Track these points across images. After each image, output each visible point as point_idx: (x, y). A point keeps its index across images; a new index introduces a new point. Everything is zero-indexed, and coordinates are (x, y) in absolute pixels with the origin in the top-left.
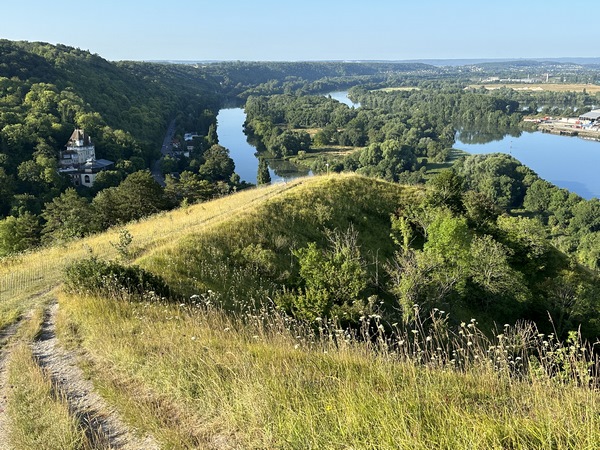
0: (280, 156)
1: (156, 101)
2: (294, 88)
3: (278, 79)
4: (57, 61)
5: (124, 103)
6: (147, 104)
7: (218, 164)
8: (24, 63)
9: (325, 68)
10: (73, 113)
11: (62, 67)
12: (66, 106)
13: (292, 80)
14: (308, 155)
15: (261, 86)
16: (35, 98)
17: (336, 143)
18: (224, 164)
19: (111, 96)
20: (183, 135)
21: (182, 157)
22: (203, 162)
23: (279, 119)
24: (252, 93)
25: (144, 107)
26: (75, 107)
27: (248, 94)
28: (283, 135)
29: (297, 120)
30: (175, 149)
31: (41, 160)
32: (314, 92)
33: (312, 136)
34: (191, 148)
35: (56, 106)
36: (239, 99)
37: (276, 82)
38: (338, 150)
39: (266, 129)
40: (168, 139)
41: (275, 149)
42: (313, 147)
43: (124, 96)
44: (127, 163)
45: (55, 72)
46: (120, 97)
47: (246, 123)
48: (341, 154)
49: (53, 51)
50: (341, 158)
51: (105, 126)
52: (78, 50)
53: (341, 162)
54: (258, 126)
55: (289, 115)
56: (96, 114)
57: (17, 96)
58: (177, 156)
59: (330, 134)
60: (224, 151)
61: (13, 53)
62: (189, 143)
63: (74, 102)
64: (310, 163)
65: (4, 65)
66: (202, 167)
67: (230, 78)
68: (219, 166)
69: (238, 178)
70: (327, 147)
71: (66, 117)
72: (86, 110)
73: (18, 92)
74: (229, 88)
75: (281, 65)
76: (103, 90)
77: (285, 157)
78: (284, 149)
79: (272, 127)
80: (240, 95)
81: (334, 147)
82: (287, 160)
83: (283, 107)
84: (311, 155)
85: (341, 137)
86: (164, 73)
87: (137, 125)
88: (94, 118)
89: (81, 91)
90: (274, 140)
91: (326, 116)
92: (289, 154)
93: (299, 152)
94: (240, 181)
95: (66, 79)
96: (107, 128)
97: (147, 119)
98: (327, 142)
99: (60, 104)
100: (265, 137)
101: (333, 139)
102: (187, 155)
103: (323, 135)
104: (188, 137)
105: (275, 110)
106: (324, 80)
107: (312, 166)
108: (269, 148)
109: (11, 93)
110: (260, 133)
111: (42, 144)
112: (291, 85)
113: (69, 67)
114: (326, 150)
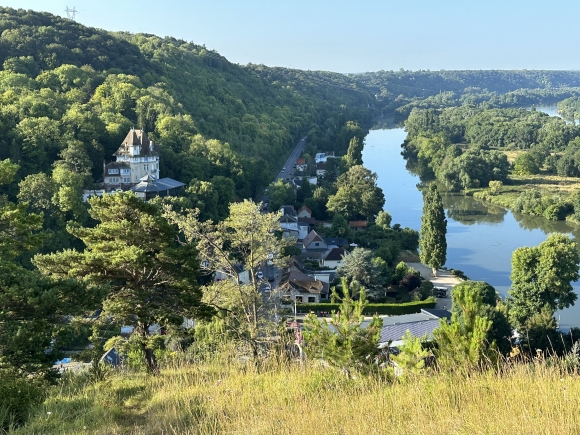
0: (458, 188)
1: (284, 111)
2: (478, 101)
3: (455, 90)
4: (156, 53)
5: (238, 109)
6: (270, 114)
7: (358, 195)
8: (105, 50)
9: (521, 77)
10: (155, 114)
11: (162, 60)
12: (146, 106)
13: (474, 92)
14: (505, 188)
15: (430, 98)
16: (107, 94)
17: (552, 171)
18: (366, 196)
19: (222, 100)
20: (313, 155)
21: (305, 184)
22: (334, 192)
23: (457, 137)
24: (418, 106)
25: (264, 116)
26: (159, 107)
27: (412, 107)
28: (464, 156)
29: (483, 138)
30: (298, 173)
31: (59, 172)
32: (506, 106)
33: (511, 160)
34: (321, 172)
35: (135, 105)
36: (398, 113)
37: (451, 94)
38: (556, 183)
39: (436, 147)
40: (292, 160)
41: (451, 177)
42: (513, 177)
43: (240, 101)
44: (204, 185)
45: (147, 64)
46: (233, 102)
47: (406, 142)
48: (562, 188)
49: (155, 42)
50: (566, 194)
51: (195, 133)
52: (192, 44)
53: (568, 200)
54: (424, 145)
55: (470, 132)
56: (187, 117)
57: (85, 90)
58: (298, 182)
59: (542, 159)
60: (369, 177)
61: (94, 37)
62: (321, 165)
63: (158, 99)
64: (510, 201)
65: (77, 50)
66: (331, 198)
67: (389, 89)
68: (359, 199)
69: (388, 219)
70: (538, 177)
71: (144, 119)
72: (174, 112)
73: (87, 86)
74: (386, 100)
75: (460, 74)
76: (211, 92)
77: (467, 191)
78: (465, 178)
79: (446, 145)
80: (400, 109)
81: (548, 178)
82: (470, 194)
83: (463, 121)
84: (511, 188)
85: (560, 163)
86: (301, 78)
87: (248, 137)
88: (182, 123)
89: (179, 90)
90: (449, 163)
91: (531, 133)
92: (473, 185)
93: (491, 183)
94: (392, 224)
95: (162, 74)
96: (198, 137)
97: (264, 130)
98: (535, 171)
99: (138, 102)
100: (435, 160)
101: (545, 167)
102: (313, 181)
103: (530, 158)
104: (321, 158)
105: (450, 126)
106: (522, 92)
107: (514, 206)
108: (441, 175)
109: (77, 86)
110: (428, 153)
111: (71, 148)
112: (473, 97)
113: (171, 61)
114: (535, 182)
